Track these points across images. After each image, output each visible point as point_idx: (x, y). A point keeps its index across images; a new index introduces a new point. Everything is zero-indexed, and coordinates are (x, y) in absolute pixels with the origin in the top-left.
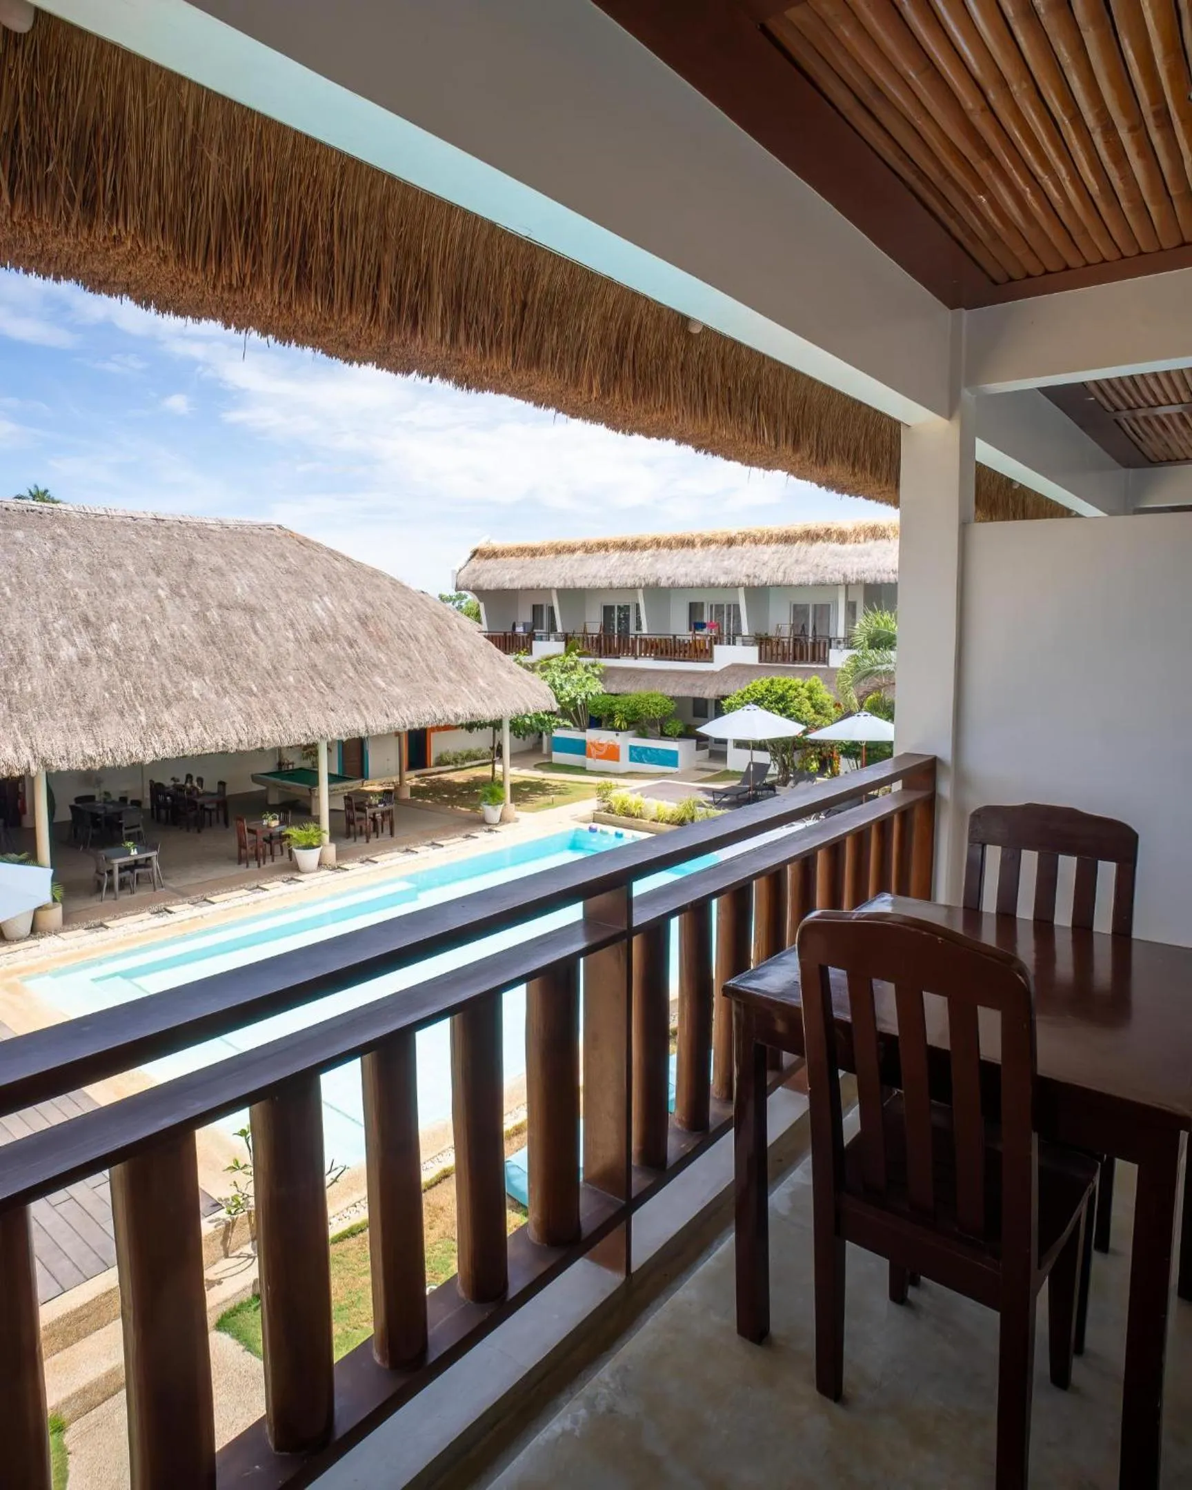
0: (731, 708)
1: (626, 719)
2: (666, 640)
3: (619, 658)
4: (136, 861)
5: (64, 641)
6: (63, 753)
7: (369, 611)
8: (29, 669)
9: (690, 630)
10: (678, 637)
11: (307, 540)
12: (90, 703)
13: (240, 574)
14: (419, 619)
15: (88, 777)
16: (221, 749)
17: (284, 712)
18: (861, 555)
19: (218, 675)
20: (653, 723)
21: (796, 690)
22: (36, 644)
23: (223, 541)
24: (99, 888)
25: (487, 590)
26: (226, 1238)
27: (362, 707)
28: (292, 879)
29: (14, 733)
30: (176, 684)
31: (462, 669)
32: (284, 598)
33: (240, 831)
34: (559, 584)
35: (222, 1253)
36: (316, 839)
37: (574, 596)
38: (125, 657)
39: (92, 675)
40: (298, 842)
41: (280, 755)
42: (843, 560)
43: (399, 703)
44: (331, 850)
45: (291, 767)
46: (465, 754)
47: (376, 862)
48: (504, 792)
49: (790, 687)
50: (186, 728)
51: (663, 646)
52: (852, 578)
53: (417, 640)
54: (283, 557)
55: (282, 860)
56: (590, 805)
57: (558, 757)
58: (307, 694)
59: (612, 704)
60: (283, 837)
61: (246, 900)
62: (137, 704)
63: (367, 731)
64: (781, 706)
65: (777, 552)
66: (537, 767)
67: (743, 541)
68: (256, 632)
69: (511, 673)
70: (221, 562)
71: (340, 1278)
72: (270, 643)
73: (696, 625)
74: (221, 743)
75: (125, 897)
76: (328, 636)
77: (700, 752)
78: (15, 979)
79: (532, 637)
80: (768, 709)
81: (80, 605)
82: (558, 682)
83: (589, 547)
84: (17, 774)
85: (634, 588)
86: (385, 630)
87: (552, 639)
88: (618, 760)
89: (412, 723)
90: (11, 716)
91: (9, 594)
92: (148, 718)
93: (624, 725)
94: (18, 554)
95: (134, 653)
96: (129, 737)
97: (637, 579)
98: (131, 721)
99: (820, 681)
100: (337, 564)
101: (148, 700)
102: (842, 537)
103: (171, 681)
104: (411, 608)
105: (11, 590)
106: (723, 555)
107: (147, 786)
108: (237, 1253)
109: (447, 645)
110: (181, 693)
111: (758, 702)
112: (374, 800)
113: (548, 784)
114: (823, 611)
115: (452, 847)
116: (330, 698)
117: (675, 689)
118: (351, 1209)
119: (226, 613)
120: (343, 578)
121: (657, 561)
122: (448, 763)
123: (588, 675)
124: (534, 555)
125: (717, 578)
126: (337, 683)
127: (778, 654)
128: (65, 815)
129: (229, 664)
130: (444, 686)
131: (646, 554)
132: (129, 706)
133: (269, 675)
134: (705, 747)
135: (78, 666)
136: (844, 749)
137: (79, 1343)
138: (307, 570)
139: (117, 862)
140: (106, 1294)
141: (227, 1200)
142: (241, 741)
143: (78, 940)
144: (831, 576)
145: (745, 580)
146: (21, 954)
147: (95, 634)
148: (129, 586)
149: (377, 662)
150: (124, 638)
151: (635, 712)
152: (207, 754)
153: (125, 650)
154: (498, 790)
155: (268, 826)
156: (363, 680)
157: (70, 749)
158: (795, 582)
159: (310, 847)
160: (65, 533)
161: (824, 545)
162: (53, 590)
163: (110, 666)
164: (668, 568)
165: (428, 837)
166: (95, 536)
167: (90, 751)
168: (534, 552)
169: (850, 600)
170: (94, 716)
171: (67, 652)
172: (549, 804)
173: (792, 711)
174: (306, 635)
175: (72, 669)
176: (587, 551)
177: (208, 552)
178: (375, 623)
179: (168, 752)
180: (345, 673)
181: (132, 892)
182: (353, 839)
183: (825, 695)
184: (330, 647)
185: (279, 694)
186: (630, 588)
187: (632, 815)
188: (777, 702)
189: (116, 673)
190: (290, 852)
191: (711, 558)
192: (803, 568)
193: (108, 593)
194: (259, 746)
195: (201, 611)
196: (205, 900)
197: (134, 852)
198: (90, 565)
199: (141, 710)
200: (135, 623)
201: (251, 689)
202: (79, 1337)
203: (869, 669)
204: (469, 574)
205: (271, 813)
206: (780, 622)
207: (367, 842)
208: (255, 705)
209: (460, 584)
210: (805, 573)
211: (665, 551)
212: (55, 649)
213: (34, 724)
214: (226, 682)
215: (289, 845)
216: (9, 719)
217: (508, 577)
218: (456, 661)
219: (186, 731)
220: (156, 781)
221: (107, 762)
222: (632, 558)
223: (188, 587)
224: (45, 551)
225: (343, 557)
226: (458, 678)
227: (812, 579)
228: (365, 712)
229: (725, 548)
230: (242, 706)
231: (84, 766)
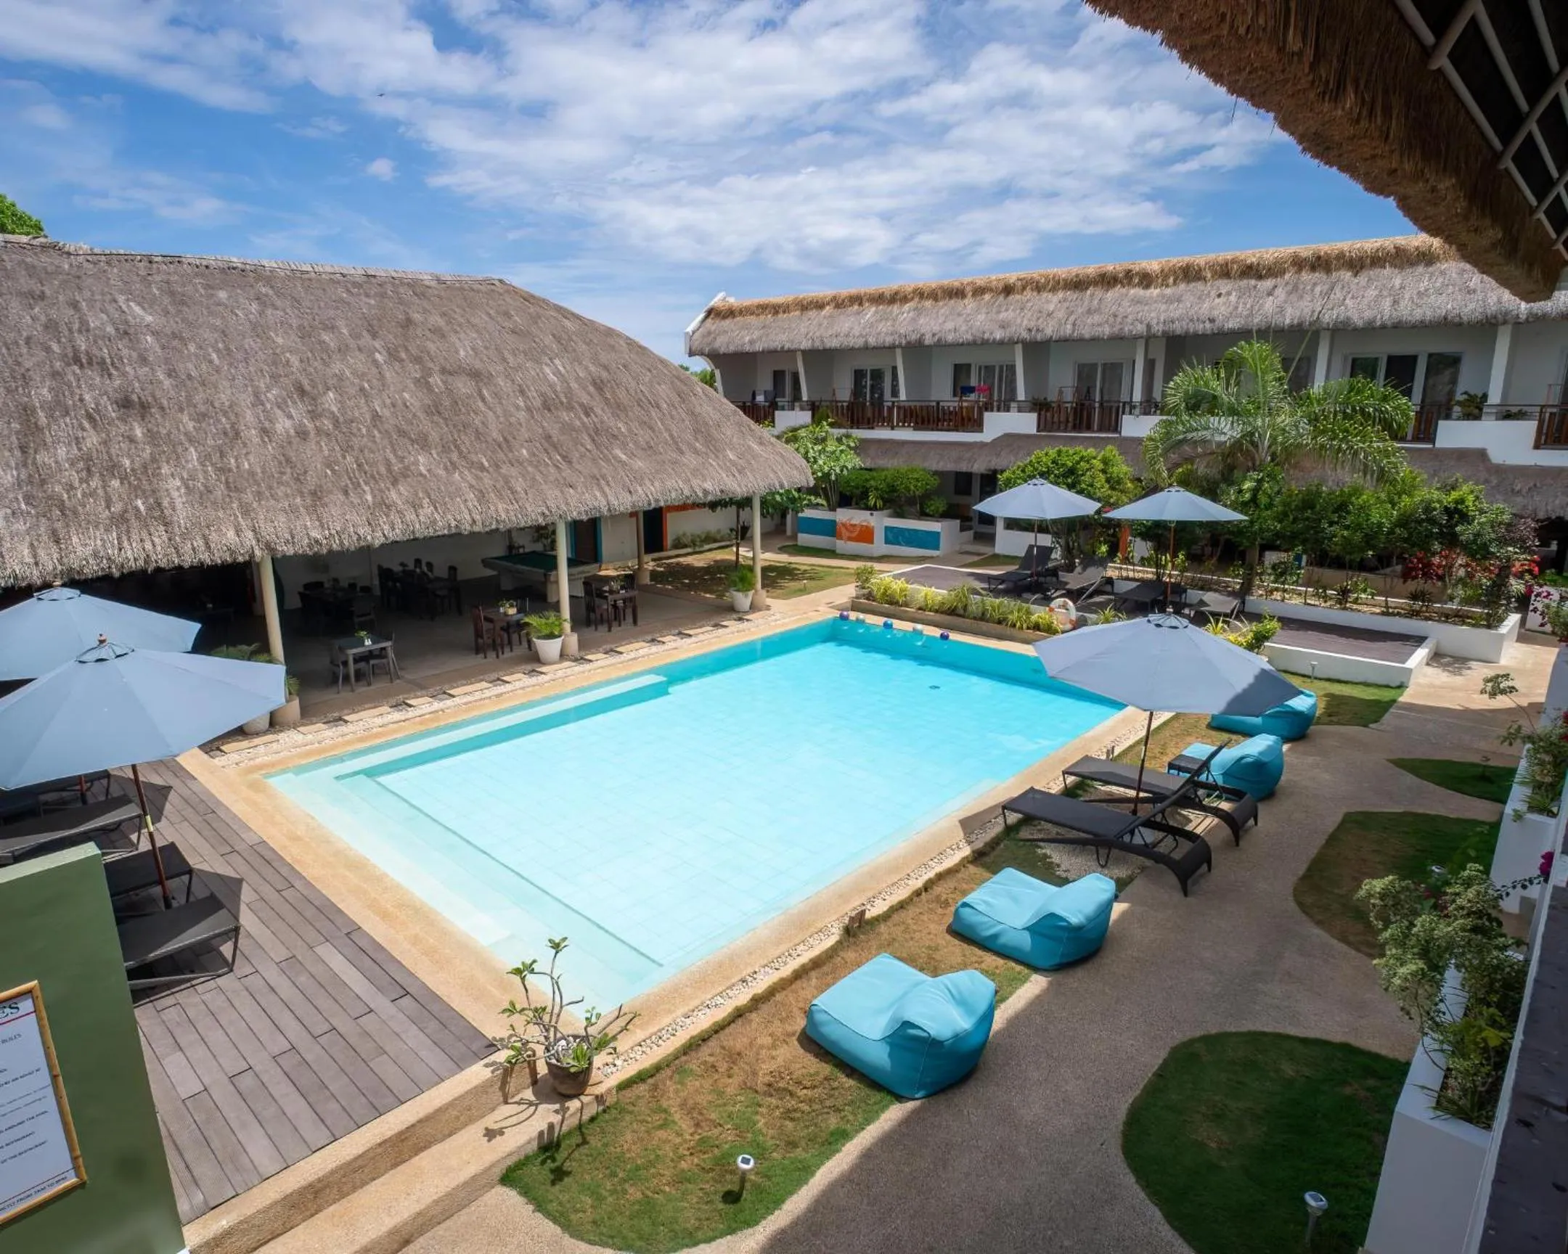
0: (1009, 484)
1: (882, 498)
2: (927, 407)
3: (873, 428)
4: (370, 651)
5: (279, 412)
6: (287, 536)
7: (604, 375)
8: (245, 445)
9: (955, 395)
10: (941, 404)
11: (533, 297)
12: (312, 481)
13: (462, 336)
14: (659, 384)
15: (316, 562)
16: (454, 531)
17: (519, 489)
18: (1169, 301)
19: (445, 449)
20: (911, 501)
21: (1088, 462)
22: (249, 416)
23: (440, 297)
24: (334, 681)
25: (724, 354)
26: (504, 1083)
27: (603, 482)
28: (533, 671)
29: (235, 515)
30: (401, 459)
31: (709, 440)
32: (511, 359)
33: (476, 621)
34: (805, 345)
35: (501, 1099)
36: (558, 629)
37: (821, 358)
38: (345, 430)
39: (312, 449)
40: (539, 631)
41: (510, 538)
42: (1146, 308)
43: (642, 479)
44: (573, 639)
45: (521, 551)
46: (703, 537)
47: (621, 653)
48: (755, 577)
49: (1082, 458)
50: (416, 506)
51: (925, 413)
52: (1158, 329)
53: (658, 407)
54: (507, 315)
55: (520, 650)
56: (847, 592)
57: (804, 539)
58: (542, 469)
59: (867, 480)
60: (521, 626)
61: (487, 693)
62: (361, 481)
63: (609, 510)
64: (1069, 480)
65: (1065, 300)
66: (783, 550)
67: (1024, 288)
68: (483, 399)
69: (761, 444)
70: (441, 322)
71: (633, 1131)
72: (499, 411)
73: (962, 389)
74: (453, 524)
75: (362, 689)
76: (562, 403)
77: (964, 533)
78: (256, 776)
79: (774, 406)
80: (1057, 484)
81: (293, 373)
82: (811, 454)
83: (840, 301)
84: (241, 559)
85: (892, 348)
86: (622, 394)
87: (797, 409)
88: (871, 541)
89: (657, 501)
90: (230, 497)
91: (217, 361)
92: (374, 497)
93: (880, 503)
94: (223, 317)
95: (354, 425)
96: (355, 518)
97: (896, 336)
98: (356, 501)
99: (1115, 452)
100: (567, 323)
101: (373, 477)
102: (1146, 280)
103: (396, 455)
104: (650, 371)
105: (219, 358)
106: (1000, 306)
107: (375, 571)
108: (517, 1099)
109: (692, 413)
110: (407, 468)
111: (1043, 475)
112: (615, 586)
113: (796, 569)
114: (1114, 371)
115: (701, 637)
116: (567, 472)
117: (938, 462)
118: (636, 1048)
119: (450, 379)
120: (574, 338)
121: (920, 314)
122: (685, 546)
123: (843, 447)
124: (776, 313)
125: (991, 334)
126: (575, 456)
127: (1060, 422)
128: (294, 602)
129: (456, 436)
130: (690, 460)
131: (907, 307)
132: (353, 483)
133: (500, 446)
134: (970, 528)
135: (296, 440)
136: (1143, 530)
137: (356, 1194)
138: (534, 330)
139: (352, 652)
140: (380, 1145)
141: (502, 1040)
142: (474, 521)
143: (317, 735)
144: (1131, 327)
145: (1025, 335)
146: (262, 749)
147: (311, 405)
148: (343, 350)
149: (616, 433)
150: (343, 408)
151: (893, 489)
152: (439, 536)
153: (345, 421)
154: (749, 575)
155: (506, 614)
156: (602, 453)
157: (294, 532)
158: (1087, 336)
159: (551, 636)
160: (271, 292)
161: (1124, 290)
162: (264, 357)
163: (330, 440)
164: (932, 323)
165: (675, 627)
166: (303, 294)
167: (315, 534)
168: (776, 309)
169: (1150, 357)
170: (317, 496)
171: (283, 425)
172: (800, 590)
173: (1083, 486)
174: (537, 403)
175: (290, 443)
176: (838, 306)
177: (425, 311)
178: (612, 387)
179: (397, 534)
180: (582, 445)
181: (369, 684)
182: (594, 628)
183: (1122, 468)
184: (565, 416)
185: (512, 469)
186: (889, 348)
187: (897, 603)
188: (1065, 476)
189: (337, 448)
190: (529, 642)
191: (984, 310)
192: (1097, 318)
193: (322, 359)
194: (494, 527)
195: (422, 377)
196: (445, 693)
197: (368, 642)
198: (301, 327)
199: (367, 488)
200: (352, 391)
201: (482, 464)
202: (355, 1189)
203: (1181, 437)
204: (704, 336)
205: (508, 600)
206: (1062, 384)
207: (610, 630)
208: (487, 480)
209: (693, 348)
210: (1099, 325)
211: (928, 303)
212: (270, 421)
213: (255, 505)
214: (455, 456)
215: (528, 634)
216: (227, 500)
217: (747, 339)
218: (703, 431)
219: (416, 511)
220: (385, 566)
221: (334, 546)
222: (891, 312)
223: (407, 350)
224: (251, 313)
225: (573, 314)
226: (704, 450)
227: (1106, 331)
228: (607, 489)
229: (1001, 298)
230: (474, 482)
231: (311, 549)
